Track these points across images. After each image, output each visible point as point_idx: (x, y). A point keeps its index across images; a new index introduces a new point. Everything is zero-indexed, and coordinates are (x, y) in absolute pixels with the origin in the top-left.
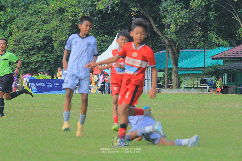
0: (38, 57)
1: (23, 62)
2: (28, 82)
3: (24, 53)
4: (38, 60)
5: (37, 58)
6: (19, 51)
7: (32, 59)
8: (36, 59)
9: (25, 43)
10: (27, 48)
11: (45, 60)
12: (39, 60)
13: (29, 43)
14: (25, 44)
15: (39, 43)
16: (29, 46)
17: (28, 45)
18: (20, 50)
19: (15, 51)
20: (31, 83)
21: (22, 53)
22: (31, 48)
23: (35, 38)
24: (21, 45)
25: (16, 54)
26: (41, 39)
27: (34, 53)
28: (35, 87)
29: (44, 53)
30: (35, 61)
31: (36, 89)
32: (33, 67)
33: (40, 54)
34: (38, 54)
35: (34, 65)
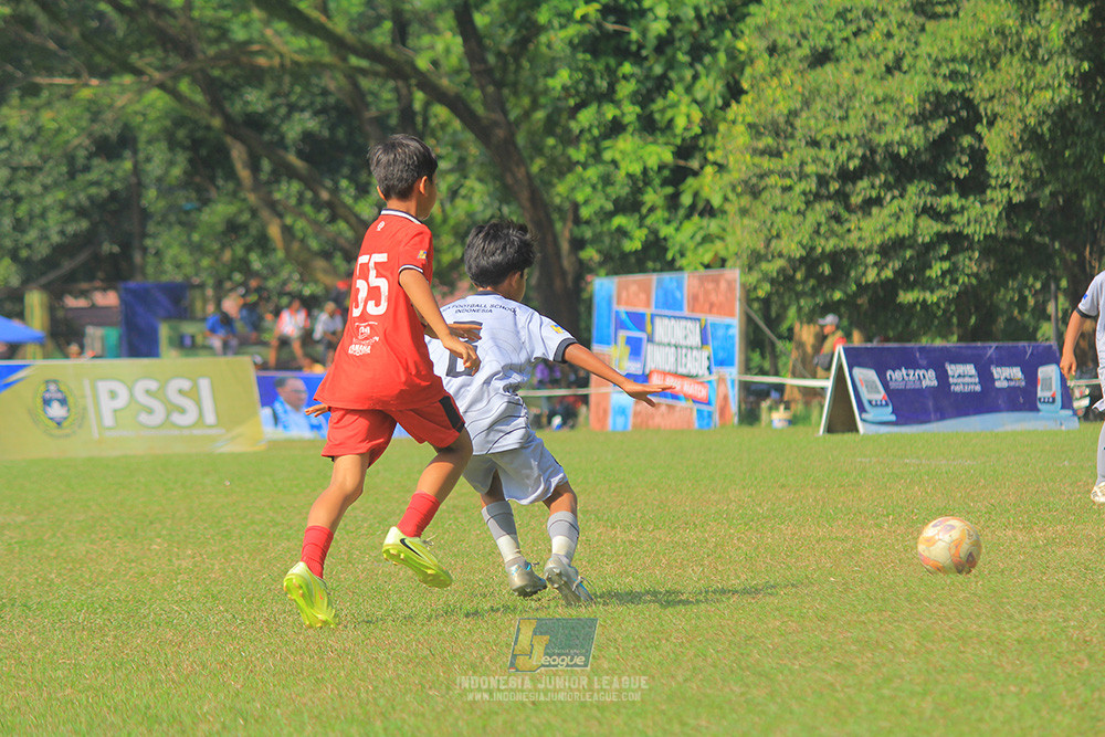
0: (898, 218)
1: (813, 249)
2: (840, 368)
3: (812, 199)
4: (897, 235)
5: (893, 220)
6: (787, 189)
7: (860, 229)
8: (884, 230)
9: (819, 138)
10: (828, 166)
11: (938, 234)
12: (901, 234)
13: (841, 139)
14: (815, 143)
15: (897, 138)
16: (843, 157)
17: (833, 147)
18: (790, 177)
19: (764, 189)
20: (856, 371)
21: (803, 198)
22: (851, 167)
23: (876, 110)
24: (797, 153)
25: (770, 207)
26: (911, 111)
27: (874, 194)
28: (879, 392)
29: (933, 193)
30: (878, 241)
31: (887, 404)
32: (871, 276)
33: (907, 197)
34: (893, 198)
35: (875, 264)
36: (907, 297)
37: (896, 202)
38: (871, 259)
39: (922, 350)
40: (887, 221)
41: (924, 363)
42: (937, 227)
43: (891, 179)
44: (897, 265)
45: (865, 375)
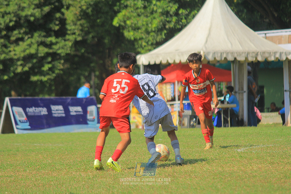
0: (31, 46)
2: (7, 107)
4: (30, 53)
7: (15, 50)
8: (25, 51)
10: (1, 24)
11: (47, 53)
15: (30, 13)
16: (8, 21)
17: (3, 17)
20: (14, 108)
23: (21, 2)
26: (35, 2)
27: (20, 36)
28: (23, 117)
29: (44, 36)
30: (22, 55)
31: (27, 122)
32: (19, 70)
33: (34, 37)
34: (29, 38)
35: (21, 65)
36: (34, 78)
37: (30, 40)
38: (19, 63)
39: (41, 99)
40: (27, 47)
41: (42, 105)
42: (46, 50)
43: (27, 30)
44: (30, 65)
45: (18, 110)
